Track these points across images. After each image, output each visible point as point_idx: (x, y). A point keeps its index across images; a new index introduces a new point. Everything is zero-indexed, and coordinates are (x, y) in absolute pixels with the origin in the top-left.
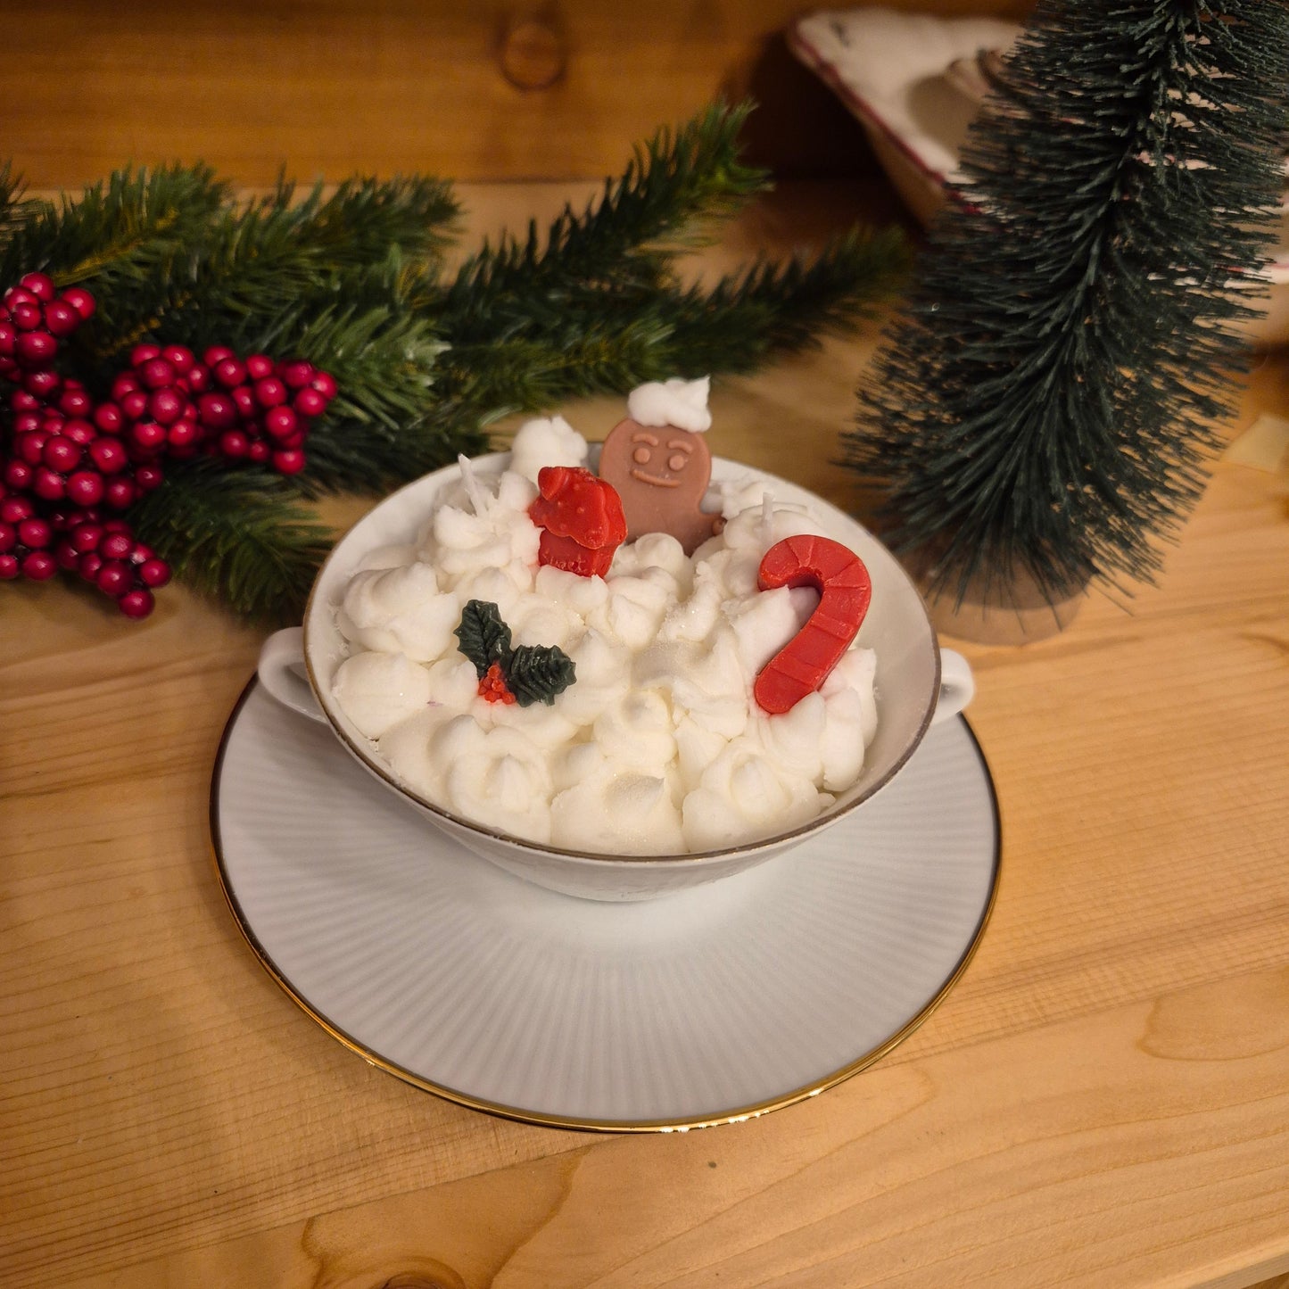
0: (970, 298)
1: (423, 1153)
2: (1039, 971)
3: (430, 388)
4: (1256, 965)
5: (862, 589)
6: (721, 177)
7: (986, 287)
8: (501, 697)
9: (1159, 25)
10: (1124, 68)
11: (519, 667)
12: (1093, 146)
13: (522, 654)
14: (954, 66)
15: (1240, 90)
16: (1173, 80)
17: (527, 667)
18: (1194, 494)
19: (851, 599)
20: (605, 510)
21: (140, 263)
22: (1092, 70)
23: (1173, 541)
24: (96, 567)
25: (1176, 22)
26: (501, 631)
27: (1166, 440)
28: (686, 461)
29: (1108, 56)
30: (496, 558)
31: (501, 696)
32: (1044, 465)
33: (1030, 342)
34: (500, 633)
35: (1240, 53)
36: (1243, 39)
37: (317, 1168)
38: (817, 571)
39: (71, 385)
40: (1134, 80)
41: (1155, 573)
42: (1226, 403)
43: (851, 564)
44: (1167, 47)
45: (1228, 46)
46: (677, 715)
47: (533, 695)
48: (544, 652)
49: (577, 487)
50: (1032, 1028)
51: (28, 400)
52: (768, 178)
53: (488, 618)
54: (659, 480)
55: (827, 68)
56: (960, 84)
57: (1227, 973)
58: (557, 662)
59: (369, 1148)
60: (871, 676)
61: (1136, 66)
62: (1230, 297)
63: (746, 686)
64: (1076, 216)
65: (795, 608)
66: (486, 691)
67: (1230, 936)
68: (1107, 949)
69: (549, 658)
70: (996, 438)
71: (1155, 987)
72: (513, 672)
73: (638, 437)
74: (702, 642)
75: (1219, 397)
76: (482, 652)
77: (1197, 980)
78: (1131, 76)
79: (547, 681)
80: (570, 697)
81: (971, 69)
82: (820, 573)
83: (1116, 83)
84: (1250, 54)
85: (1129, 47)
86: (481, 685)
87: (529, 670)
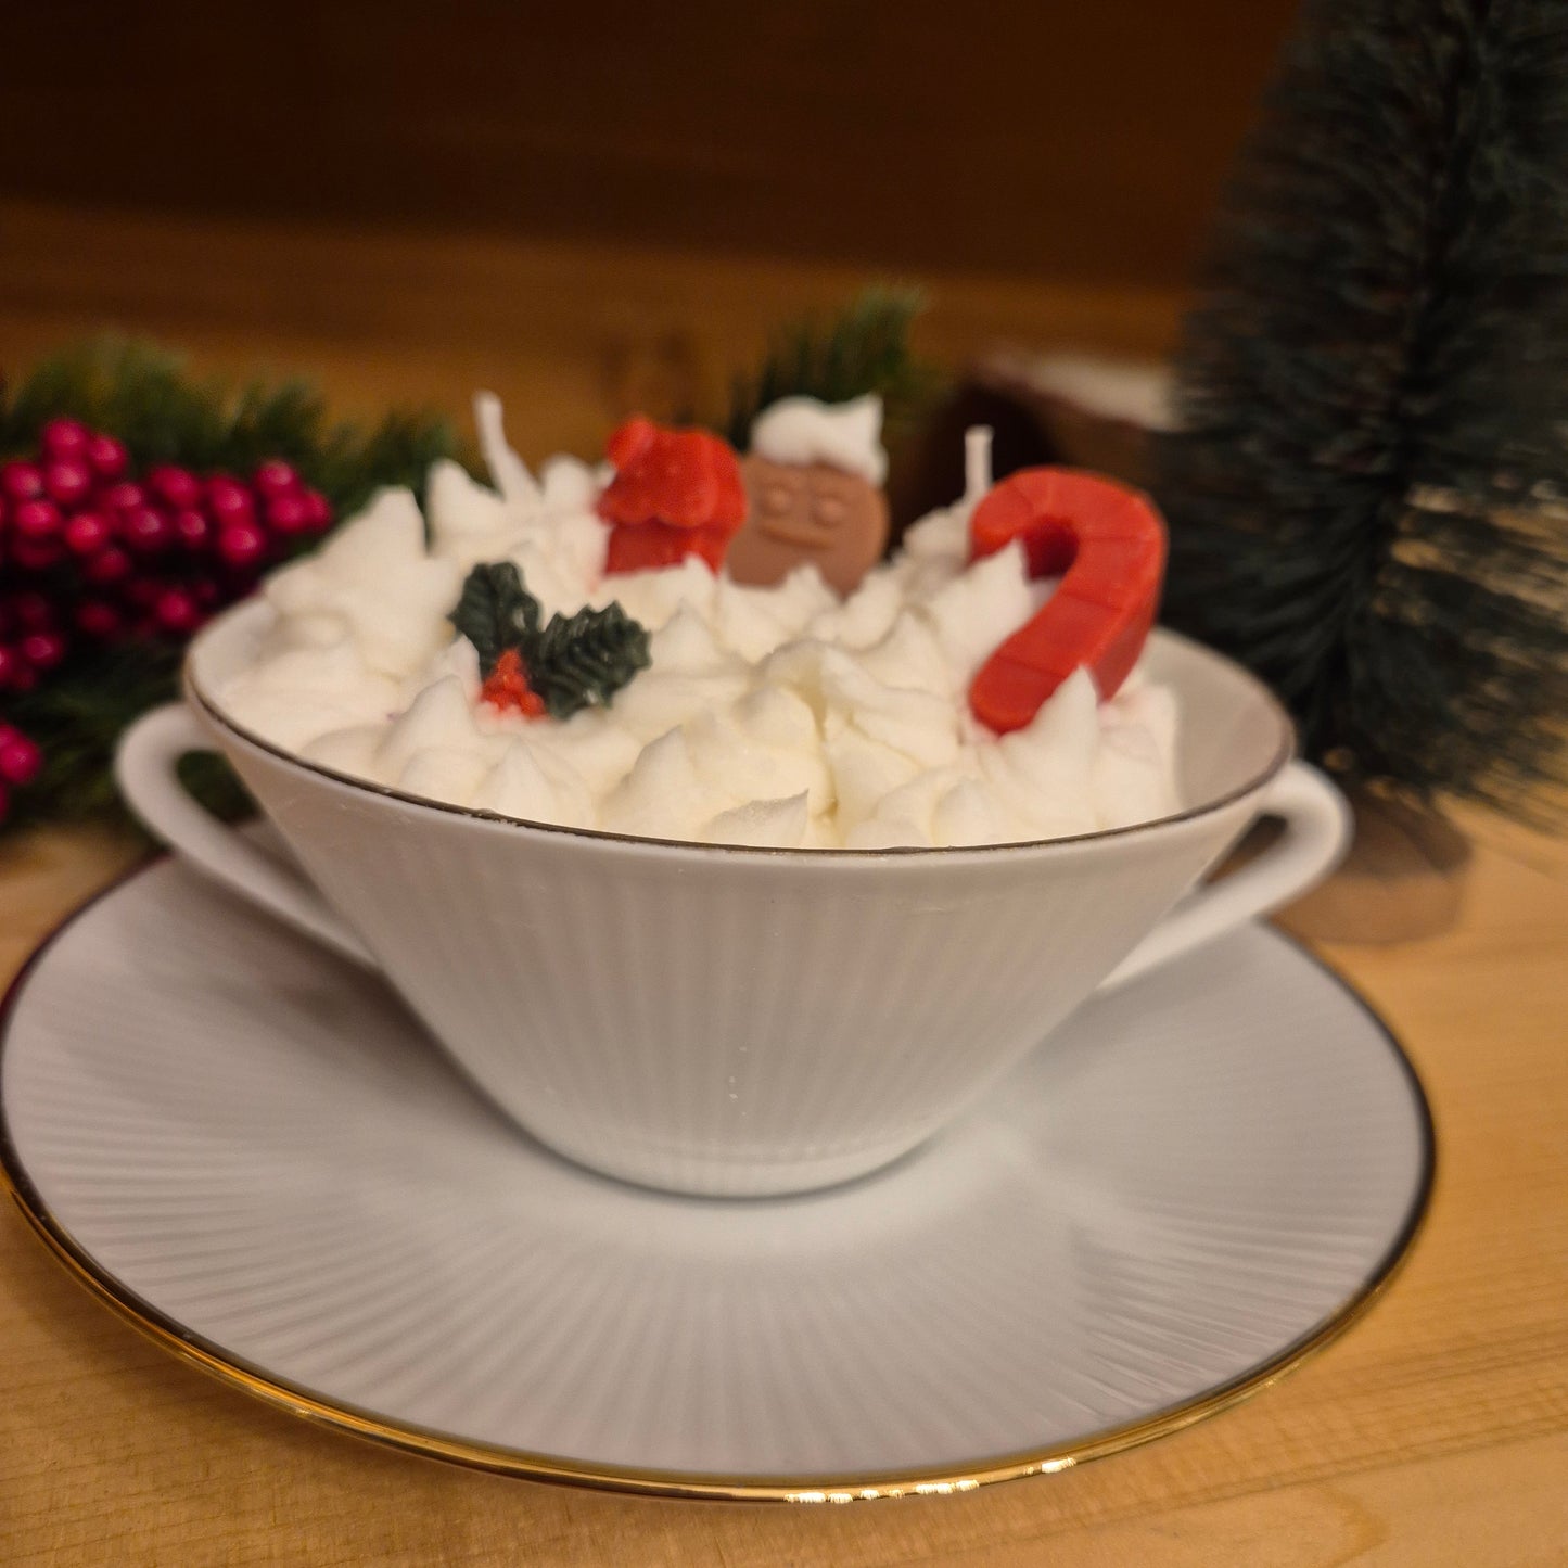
8: (519, 703)
11: (552, 645)
17: (566, 642)
20: (711, 465)
26: (525, 599)
46: (833, 723)
47: (577, 695)
53: (505, 585)
63: (954, 693)
66: (493, 691)
69: (606, 623)
72: (539, 657)
79: (597, 658)
86: (485, 680)
87: (569, 648)
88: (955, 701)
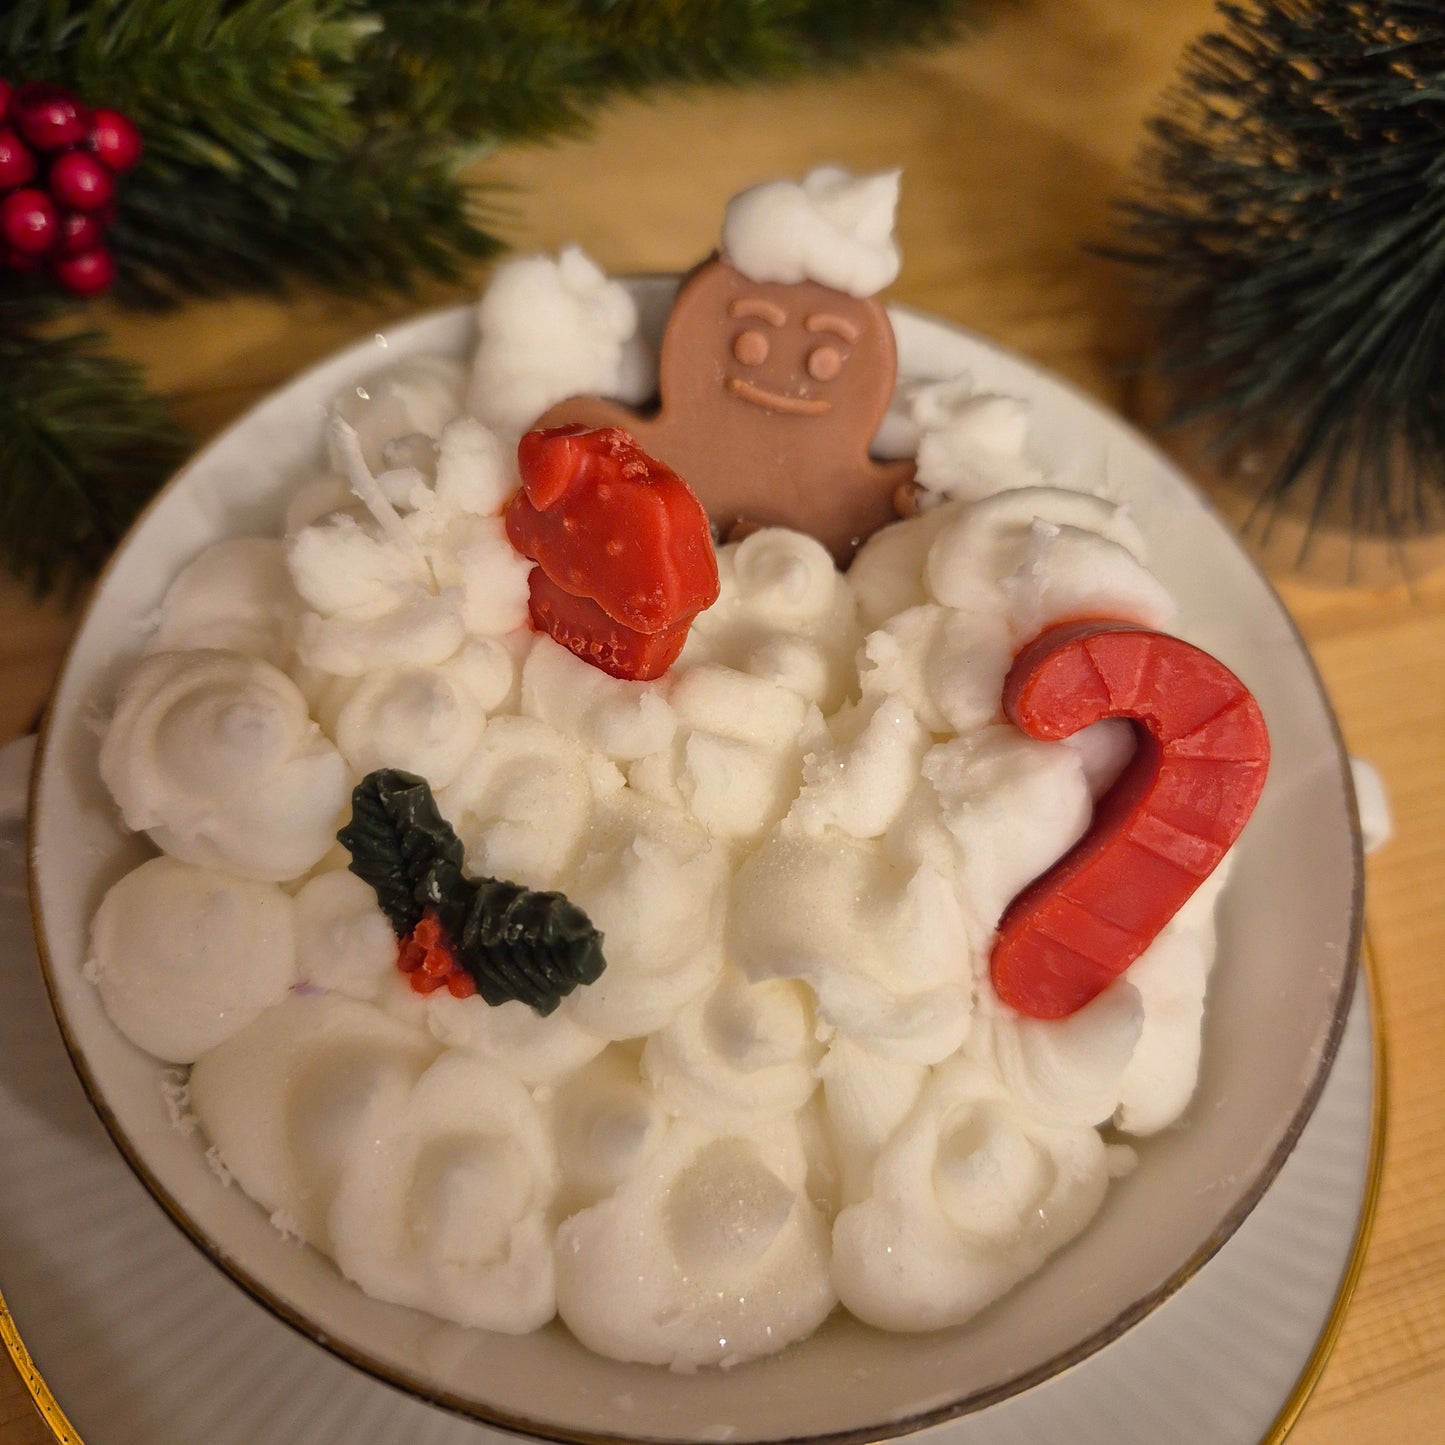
5: (1249, 764)
8: (445, 982)
11: (480, 935)
13: (484, 913)
17: (496, 938)
19: (1220, 786)
20: (671, 548)
26: (439, 844)
28: (845, 358)
30: (429, 648)
34: (434, 852)
38: (1150, 716)
43: (1230, 706)
47: (510, 987)
48: (532, 898)
49: (605, 493)
50: (1400, 1380)
53: (407, 822)
54: (784, 402)
63: (972, 953)
66: (413, 969)
69: (543, 930)
73: (743, 308)
74: (878, 839)
79: (541, 971)
80: (587, 1003)
82: (1156, 722)
88: (973, 965)
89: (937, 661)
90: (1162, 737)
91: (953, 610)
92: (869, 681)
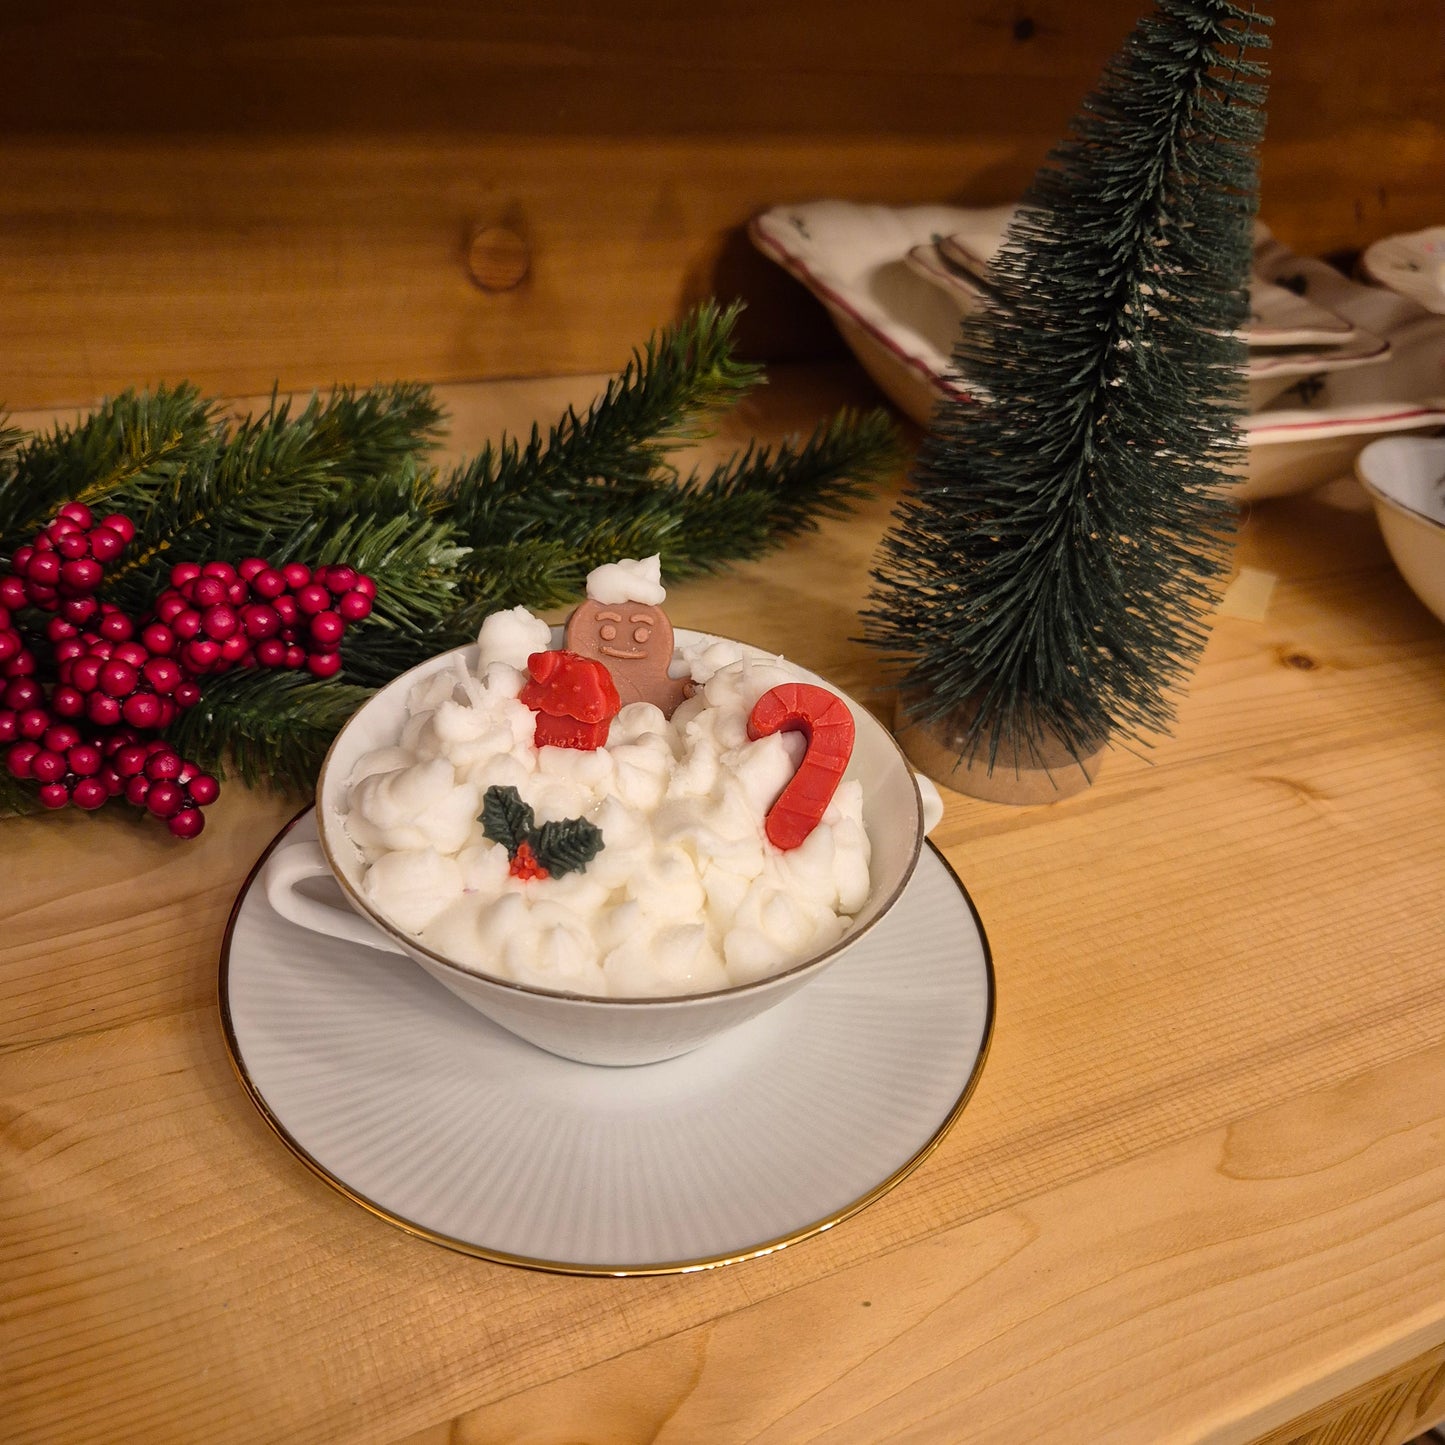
0: (981, 480)
1: (556, 1343)
2: (1116, 1110)
3: (452, 591)
4: (1313, 1085)
6: (716, 373)
7: (992, 468)
8: (534, 874)
9: (1128, 235)
10: (1102, 272)
11: (549, 842)
12: (1079, 340)
13: (550, 830)
14: (912, 252)
15: (1202, 285)
16: (1142, 277)
17: (557, 841)
18: (1200, 648)
19: (838, 735)
20: (599, 685)
21: (146, 486)
22: (1072, 274)
23: (1183, 692)
24: (144, 789)
25: (1142, 230)
26: (524, 811)
27: (1169, 598)
28: (650, 632)
29: (1086, 262)
31: (534, 872)
32: (1059, 628)
33: (1036, 516)
34: (524, 813)
35: (1200, 254)
36: (1200, 242)
37: (452, 1371)
38: (803, 714)
39: (108, 610)
40: (1112, 283)
41: (1169, 724)
42: (1221, 561)
44: (1135, 251)
45: (1190, 250)
47: (566, 866)
48: (571, 824)
49: (569, 668)
50: (1117, 1164)
51: (65, 628)
52: (762, 371)
53: (511, 802)
54: (627, 654)
55: (792, 260)
56: (923, 271)
57: (1289, 1095)
58: (586, 832)
59: (502, 1344)
60: (859, 804)
61: (1110, 269)
62: (1209, 465)
63: (757, 828)
64: (1071, 402)
65: (787, 751)
66: (518, 870)
67: (1286, 1061)
68: (1175, 1084)
69: (578, 829)
70: (1013, 607)
71: (1226, 1115)
72: (543, 848)
73: (602, 616)
74: (708, 795)
75: (1211, 555)
76: (508, 834)
77: (1263, 1104)
78: (1109, 278)
80: (600, 864)
81: (930, 255)
82: (807, 716)
83: (1094, 285)
84: (1208, 254)
85: (1104, 253)
86: (513, 865)
87: (559, 844)
88: (759, 833)
89: (717, 726)
90: (811, 721)
91: (719, 706)
92: (690, 741)
